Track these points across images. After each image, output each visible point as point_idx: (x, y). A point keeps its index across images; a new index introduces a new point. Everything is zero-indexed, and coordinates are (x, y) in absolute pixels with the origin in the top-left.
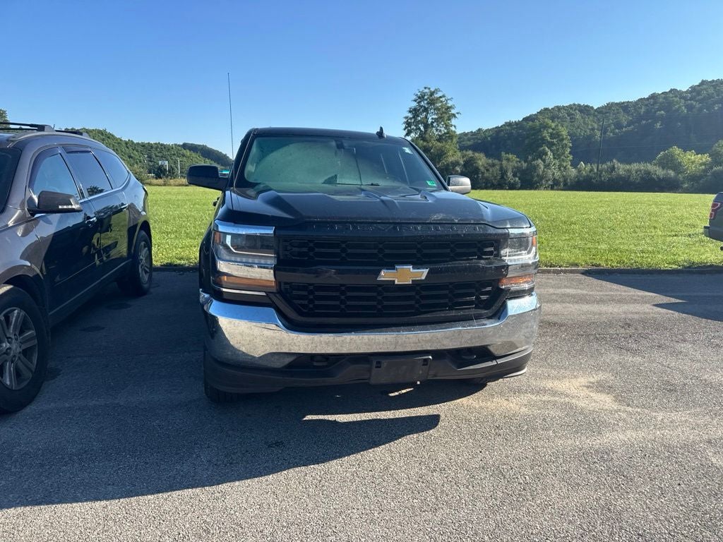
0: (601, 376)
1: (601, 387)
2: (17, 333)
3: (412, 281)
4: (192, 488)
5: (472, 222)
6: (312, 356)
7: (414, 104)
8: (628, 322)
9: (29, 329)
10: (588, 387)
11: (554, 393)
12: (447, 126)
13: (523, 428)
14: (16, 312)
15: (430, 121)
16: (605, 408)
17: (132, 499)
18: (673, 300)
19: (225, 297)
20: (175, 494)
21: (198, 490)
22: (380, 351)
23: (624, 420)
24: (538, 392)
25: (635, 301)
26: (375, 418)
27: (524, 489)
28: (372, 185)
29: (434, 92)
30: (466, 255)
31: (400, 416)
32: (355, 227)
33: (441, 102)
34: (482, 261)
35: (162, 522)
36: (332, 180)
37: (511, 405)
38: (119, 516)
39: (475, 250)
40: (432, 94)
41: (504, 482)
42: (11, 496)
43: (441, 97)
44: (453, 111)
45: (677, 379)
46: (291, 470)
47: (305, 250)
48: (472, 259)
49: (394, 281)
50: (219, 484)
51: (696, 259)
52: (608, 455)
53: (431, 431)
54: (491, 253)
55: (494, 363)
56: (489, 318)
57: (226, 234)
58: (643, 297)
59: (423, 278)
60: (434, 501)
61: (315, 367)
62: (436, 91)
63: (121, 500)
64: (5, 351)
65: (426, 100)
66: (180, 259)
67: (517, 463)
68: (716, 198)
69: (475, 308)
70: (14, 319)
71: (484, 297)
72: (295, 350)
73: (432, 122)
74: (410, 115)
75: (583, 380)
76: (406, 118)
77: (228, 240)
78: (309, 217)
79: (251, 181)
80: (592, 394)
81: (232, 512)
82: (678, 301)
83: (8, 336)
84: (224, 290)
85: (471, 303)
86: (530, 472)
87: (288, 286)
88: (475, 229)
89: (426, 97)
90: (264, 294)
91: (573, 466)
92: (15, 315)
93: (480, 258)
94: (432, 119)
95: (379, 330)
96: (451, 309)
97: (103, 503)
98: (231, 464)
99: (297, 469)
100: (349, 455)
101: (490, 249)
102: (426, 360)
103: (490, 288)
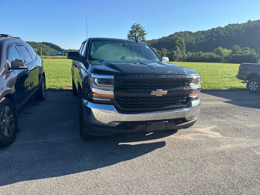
0: (214, 127)
1: (215, 130)
2: (7, 116)
3: (162, 95)
4: (87, 171)
5: (182, 74)
6: (126, 122)
7: (131, 29)
8: (217, 108)
9: (11, 114)
10: (211, 130)
11: (201, 133)
12: (143, 38)
13: (194, 145)
14: (7, 107)
15: (137, 36)
16: (219, 137)
17: (66, 176)
18: (229, 100)
19: (94, 101)
20: (81, 173)
21: (89, 171)
22: (151, 120)
23: (226, 141)
24: (196, 132)
25: (217, 101)
26: (143, 143)
27: (201, 166)
28: (138, 60)
29: (138, 25)
30: (179, 86)
31: (152, 142)
32: (143, 76)
33: (141, 29)
34: (184, 88)
35: (79, 183)
36: (123, 58)
37: (188, 137)
38: (63, 182)
39: (182, 84)
40: (137, 26)
41: (193, 164)
42: (18, 177)
43: (141, 27)
44: (145, 32)
45: (238, 127)
46: (120, 163)
47: (125, 84)
48: (181, 87)
49: (156, 95)
50: (96, 169)
51: (233, 86)
52: (224, 153)
53: (164, 147)
54: (187, 85)
55: (187, 123)
56: (186, 107)
57: (95, 78)
58: (219, 99)
59: (166, 94)
60: (173, 171)
61: (128, 126)
62: (139, 25)
63: (62, 176)
64: (4, 123)
65: (135, 28)
66: (54, 86)
67: (196, 157)
68: (240, 65)
69: (181, 104)
70: (6, 110)
71: (184, 100)
72: (122, 120)
73: (138, 36)
74: (130, 33)
75: (208, 128)
76: (128, 34)
77: (96, 80)
78: (126, 72)
79: (93, 58)
80: (213, 133)
81: (104, 179)
82: (230, 100)
83: (5, 117)
84: (94, 98)
85: (180, 102)
86: (201, 160)
87: (118, 97)
88: (183, 76)
89: (135, 27)
90: (110, 100)
91: (214, 157)
92: (7, 109)
93: (184, 87)
94: (138, 35)
95: (150, 112)
96: (174, 105)
97: (55, 178)
98: (98, 161)
99: (122, 162)
100: (139, 156)
101: (186, 83)
102: (166, 123)
103: (186, 97)
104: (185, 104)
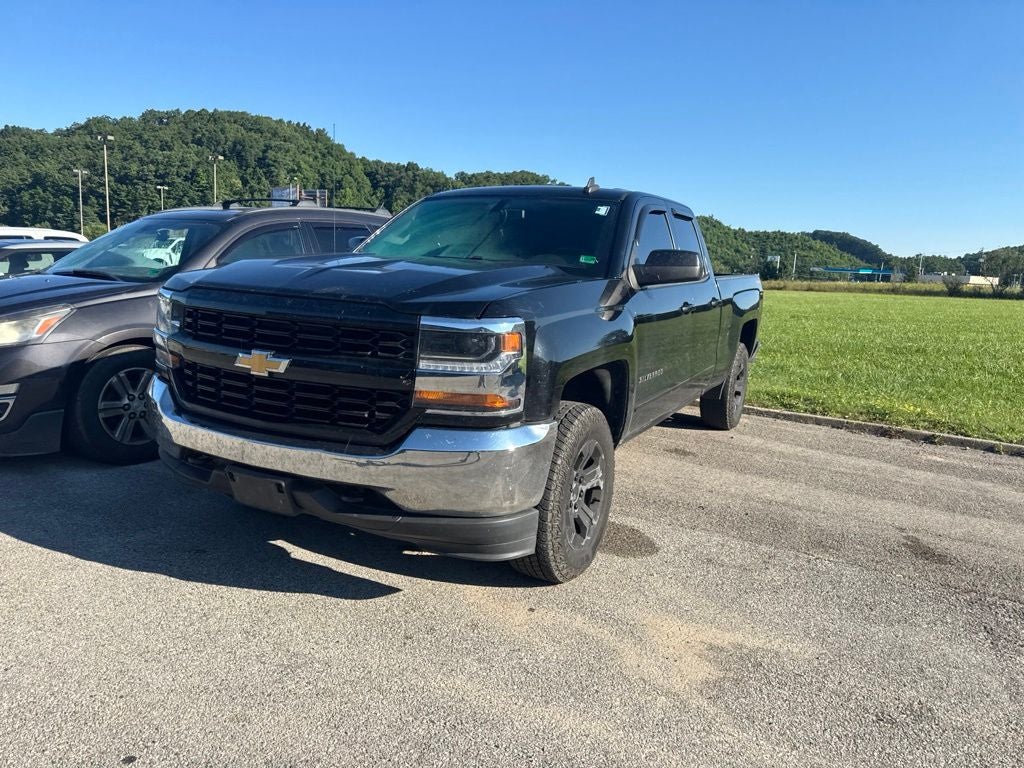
3: (268, 373)
5: (366, 300)
39: (367, 342)
48: (362, 355)
49: (250, 370)
59: (283, 371)
71: (381, 415)
83: (131, 393)
85: (362, 420)
87: (183, 363)
96: (333, 423)
101: (391, 344)
102: (279, 486)
103: (393, 404)
104: (380, 433)
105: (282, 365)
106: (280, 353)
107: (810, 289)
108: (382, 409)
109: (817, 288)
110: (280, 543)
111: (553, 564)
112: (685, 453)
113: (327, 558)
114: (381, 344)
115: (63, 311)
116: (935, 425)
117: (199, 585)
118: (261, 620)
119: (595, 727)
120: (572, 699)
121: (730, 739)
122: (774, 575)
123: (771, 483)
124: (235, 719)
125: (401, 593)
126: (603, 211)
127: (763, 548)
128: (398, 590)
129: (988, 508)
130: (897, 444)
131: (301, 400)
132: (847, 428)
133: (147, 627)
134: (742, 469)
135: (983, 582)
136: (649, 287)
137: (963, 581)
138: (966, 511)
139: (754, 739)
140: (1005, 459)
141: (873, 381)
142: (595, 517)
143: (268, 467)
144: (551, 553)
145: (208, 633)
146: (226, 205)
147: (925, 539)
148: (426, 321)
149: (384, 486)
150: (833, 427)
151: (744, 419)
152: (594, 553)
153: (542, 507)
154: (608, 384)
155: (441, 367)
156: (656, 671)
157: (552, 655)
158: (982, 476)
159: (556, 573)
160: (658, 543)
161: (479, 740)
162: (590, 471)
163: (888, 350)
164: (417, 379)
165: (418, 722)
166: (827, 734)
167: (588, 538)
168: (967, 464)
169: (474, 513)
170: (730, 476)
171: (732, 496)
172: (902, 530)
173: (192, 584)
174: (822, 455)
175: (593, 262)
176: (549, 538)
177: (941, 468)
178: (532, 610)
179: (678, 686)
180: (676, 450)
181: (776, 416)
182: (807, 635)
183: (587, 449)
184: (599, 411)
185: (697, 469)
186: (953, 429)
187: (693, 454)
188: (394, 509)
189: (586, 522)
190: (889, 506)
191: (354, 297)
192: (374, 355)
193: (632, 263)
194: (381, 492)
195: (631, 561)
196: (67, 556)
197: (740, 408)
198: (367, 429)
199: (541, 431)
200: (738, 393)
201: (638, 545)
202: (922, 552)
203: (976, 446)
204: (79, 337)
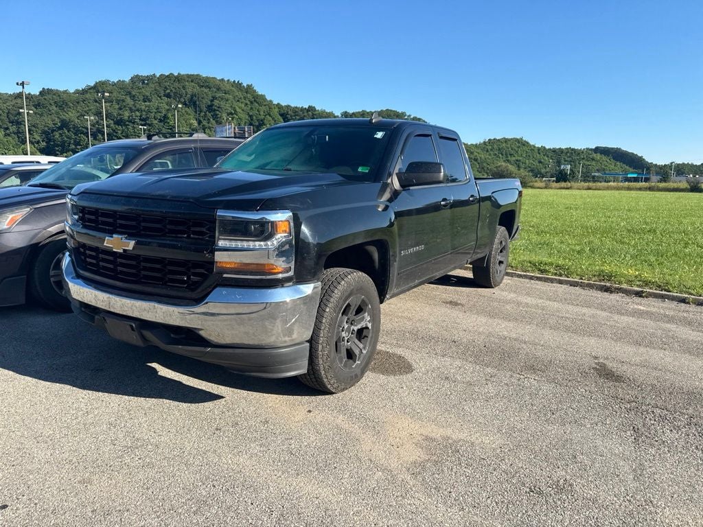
3: (123, 249)
5: (182, 199)
10: (428, 440)
34: (189, 240)
39: (184, 228)
48: (181, 237)
49: (112, 248)
55: (207, 350)
59: (131, 248)
71: (194, 278)
85: (182, 282)
88: (179, 207)
96: (164, 284)
101: (198, 229)
102: (131, 326)
103: (202, 271)
104: (193, 290)
105: (131, 245)
106: (130, 236)
107: (589, 188)
108: (195, 274)
109: (594, 188)
110: (154, 365)
111: (325, 380)
112: (456, 304)
113: (182, 375)
114: (192, 229)
115: (25, 211)
116: (647, 283)
117: (90, 392)
118: (124, 416)
119: (325, 492)
120: (316, 473)
121: (417, 502)
122: (491, 389)
123: (511, 325)
124: (82, 482)
125: (224, 400)
126: (379, 135)
127: (489, 370)
128: (223, 397)
129: (666, 343)
130: (615, 297)
131: (145, 269)
132: (581, 286)
133: (46, 420)
134: (492, 315)
135: (644, 395)
136: (411, 188)
137: (629, 394)
138: (650, 345)
139: (435, 503)
140: (692, 308)
141: (612, 253)
142: (364, 348)
143: (124, 314)
144: (323, 372)
145: (85, 425)
146: (149, 137)
147: (610, 365)
148: (220, 213)
149: (199, 327)
150: (571, 285)
151: (507, 280)
152: (363, 373)
153: (312, 341)
154: (376, 256)
155: (233, 244)
156: (381, 454)
157: (313, 442)
158: (671, 320)
159: (329, 386)
160: (415, 365)
161: (241, 499)
162: (360, 316)
163: (629, 231)
164: (216, 253)
165: (205, 486)
166: (489, 501)
167: (358, 362)
168: (662, 311)
169: (259, 345)
170: (482, 319)
171: (479, 333)
172: (596, 358)
173: (86, 392)
174: (556, 305)
175: (367, 171)
176: (321, 362)
177: (640, 314)
178: (310, 411)
179: (394, 464)
180: (451, 302)
181: (531, 278)
182: (499, 431)
183: (355, 301)
184: (364, 274)
185: (461, 315)
186: (660, 286)
187: (463, 305)
188: (204, 342)
189: (357, 352)
190: (593, 341)
191: (175, 197)
192: (189, 237)
193: (396, 171)
194: (197, 331)
195: (392, 378)
196: (11, 373)
197: (503, 272)
198: (186, 288)
199: (308, 289)
200: (501, 262)
201: (400, 366)
202: (605, 373)
203: (673, 299)
204: (35, 228)
